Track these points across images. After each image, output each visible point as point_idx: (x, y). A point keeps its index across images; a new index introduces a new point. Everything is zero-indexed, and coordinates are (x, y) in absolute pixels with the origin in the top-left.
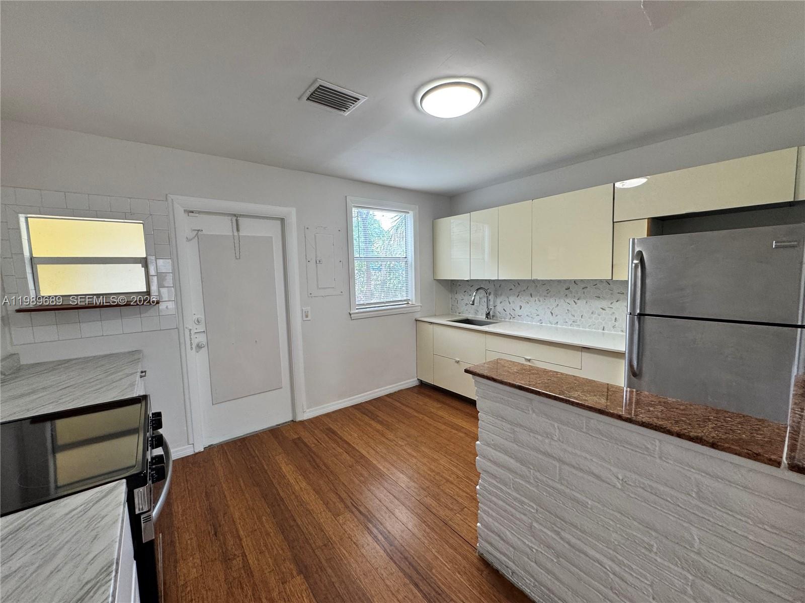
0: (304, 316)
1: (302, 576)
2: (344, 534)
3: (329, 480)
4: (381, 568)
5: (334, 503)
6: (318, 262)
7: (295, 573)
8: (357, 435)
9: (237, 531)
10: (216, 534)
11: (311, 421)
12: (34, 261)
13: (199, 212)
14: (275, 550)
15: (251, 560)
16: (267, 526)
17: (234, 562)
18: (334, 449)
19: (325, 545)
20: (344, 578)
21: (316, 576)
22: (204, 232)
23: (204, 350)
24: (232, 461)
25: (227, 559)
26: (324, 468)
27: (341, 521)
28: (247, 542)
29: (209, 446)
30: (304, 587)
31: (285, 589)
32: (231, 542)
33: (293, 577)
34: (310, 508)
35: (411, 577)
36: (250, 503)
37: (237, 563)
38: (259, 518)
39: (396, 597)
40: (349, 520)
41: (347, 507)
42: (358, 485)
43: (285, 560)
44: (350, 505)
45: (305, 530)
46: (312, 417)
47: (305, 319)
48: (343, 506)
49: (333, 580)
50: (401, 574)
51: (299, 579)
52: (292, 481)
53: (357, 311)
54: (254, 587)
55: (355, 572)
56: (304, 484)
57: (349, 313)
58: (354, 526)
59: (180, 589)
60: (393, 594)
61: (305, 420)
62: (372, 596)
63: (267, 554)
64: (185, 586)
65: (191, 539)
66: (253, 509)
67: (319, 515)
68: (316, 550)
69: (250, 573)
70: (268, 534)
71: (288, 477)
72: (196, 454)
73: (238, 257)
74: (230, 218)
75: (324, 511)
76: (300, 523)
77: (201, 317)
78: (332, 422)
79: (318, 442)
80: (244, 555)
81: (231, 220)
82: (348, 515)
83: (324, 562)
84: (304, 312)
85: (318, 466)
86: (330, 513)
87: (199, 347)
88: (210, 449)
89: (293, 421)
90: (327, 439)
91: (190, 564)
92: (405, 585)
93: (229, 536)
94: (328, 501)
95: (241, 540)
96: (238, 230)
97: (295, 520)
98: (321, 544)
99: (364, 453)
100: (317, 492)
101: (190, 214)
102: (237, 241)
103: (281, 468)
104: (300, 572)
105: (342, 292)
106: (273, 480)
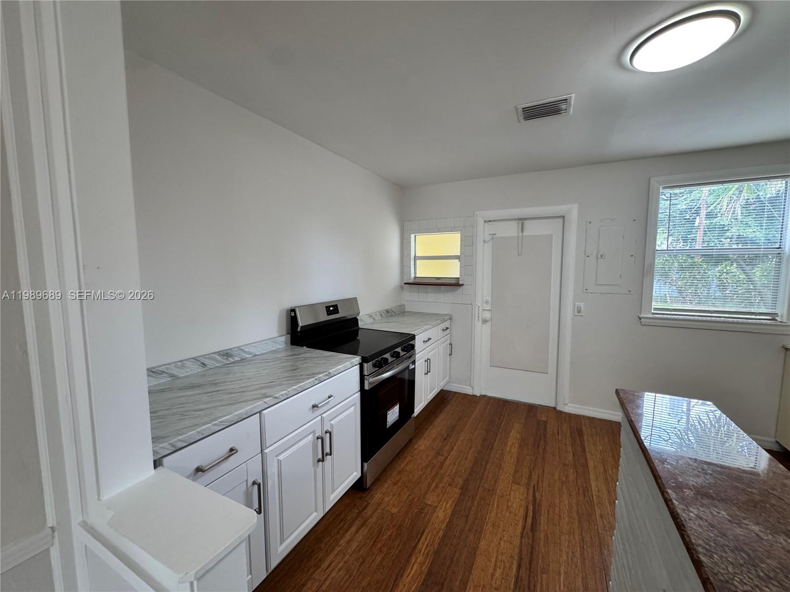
0: (576, 311)
1: (460, 491)
2: (507, 495)
3: (535, 460)
4: (508, 533)
5: (522, 475)
6: (599, 257)
7: (458, 487)
8: (601, 448)
9: (455, 445)
10: (445, 439)
11: (570, 416)
12: (416, 258)
13: (494, 221)
14: (462, 468)
15: (447, 462)
16: (470, 454)
17: (440, 457)
18: (566, 445)
19: (489, 490)
20: (480, 514)
21: (467, 498)
22: (498, 235)
23: (488, 324)
24: (487, 410)
25: (438, 454)
26: (541, 450)
27: (513, 488)
28: (453, 453)
29: (485, 395)
30: (456, 496)
31: (447, 488)
32: (447, 448)
33: (456, 487)
34: (503, 465)
35: (521, 559)
36: (474, 438)
37: (441, 458)
38: (470, 448)
39: (497, 554)
40: (519, 492)
41: (528, 484)
42: (555, 480)
43: (461, 476)
44: (532, 485)
45: (486, 473)
46: (574, 413)
47: (576, 314)
48: (526, 482)
49: (473, 508)
50: (517, 550)
51: (457, 491)
52: (509, 444)
53: (651, 316)
54: (437, 473)
55: (489, 518)
56: (515, 450)
57: (639, 317)
58: (519, 498)
59: (413, 449)
60: (497, 552)
61: (565, 413)
62: (484, 538)
63: (456, 466)
64: (415, 449)
65: (434, 433)
66: (472, 442)
67: (504, 474)
68: (481, 488)
69: (441, 467)
70: (466, 458)
71: (510, 439)
72: (474, 396)
73: (520, 254)
74: (517, 222)
75: (510, 474)
76: (488, 467)
77: (489, 299)
78: (588, 426)
79: (558, 433)
80: (447, 458)
81: (518, 223)
82: (523, 489)
83: (478, 497)
84: (576, 308)
85: (538, 447)
86: (512, 478)
87: (485, 321)
88: (483, 397)
89: (554, 408)
90: (568, 435)
91: (425, 443)
92: (512, 557)
93: (449, 444)
94: (519, 471)
95: (452, 450)
96: (522, 232)
97: (486, 464)
98: (487, 488)
99: (591, 464)
100: (518, 461)
101: (489, 223)
102: (520, 240)
103: (511, 432)
104: (462, 488)
105: (629, 291)
106: (499, 435)
